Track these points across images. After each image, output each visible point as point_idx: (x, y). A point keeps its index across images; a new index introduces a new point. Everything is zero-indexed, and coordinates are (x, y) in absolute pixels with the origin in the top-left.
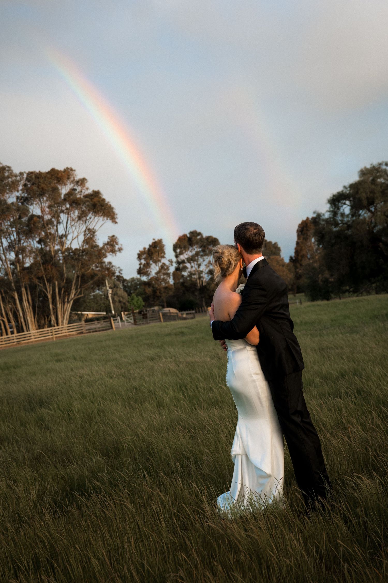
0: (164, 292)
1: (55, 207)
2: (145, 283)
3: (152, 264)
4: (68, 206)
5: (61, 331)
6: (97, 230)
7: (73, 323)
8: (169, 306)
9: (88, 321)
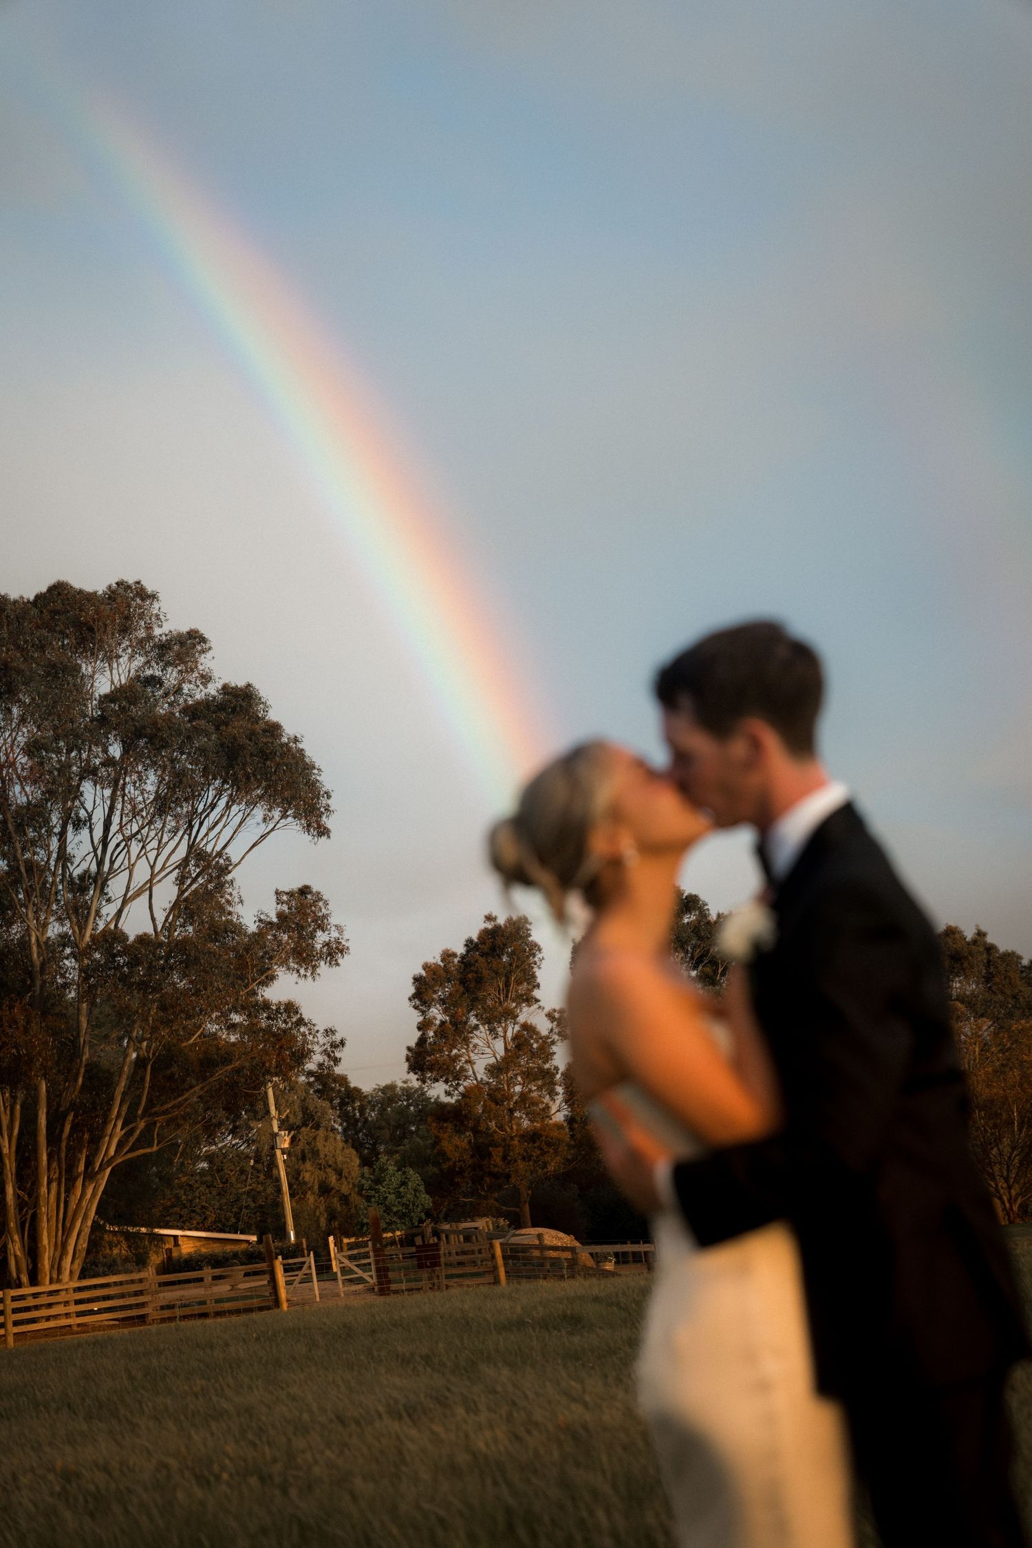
0: (526, 1158)
1: (58, 751)
2: (442, 1113)
3: (476, 1027)
4: (116, 751)
5: (50, 1305)
6: (235, 860)
7: (105, 1275)
8: (544, 1219)
9: (172, 1266)
